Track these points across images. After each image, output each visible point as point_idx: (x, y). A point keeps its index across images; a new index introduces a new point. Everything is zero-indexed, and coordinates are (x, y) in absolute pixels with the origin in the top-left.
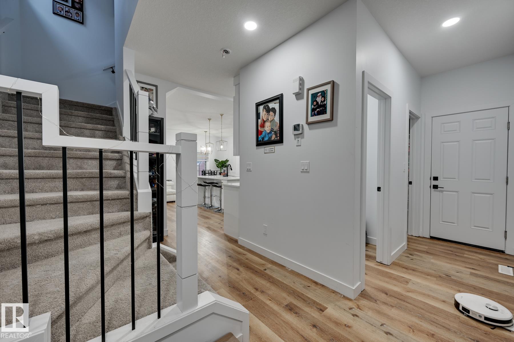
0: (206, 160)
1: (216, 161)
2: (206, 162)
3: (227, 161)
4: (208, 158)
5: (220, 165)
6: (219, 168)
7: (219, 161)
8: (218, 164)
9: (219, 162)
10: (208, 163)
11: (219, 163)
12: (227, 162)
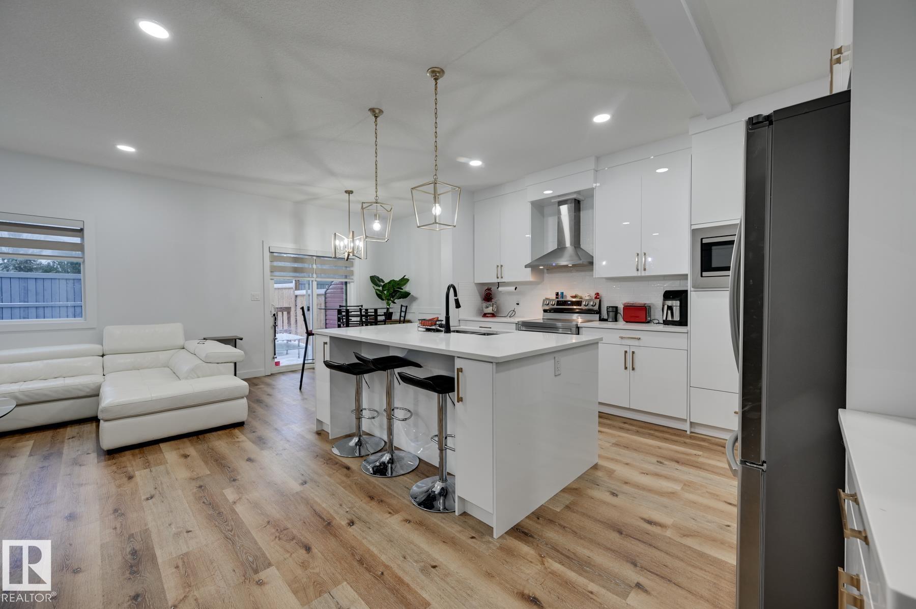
0: (346, 277)
1: (375, 280)
2: (346, 283)
3: (404, 281)
4: (352, 273)
5: (385, 292)
6: (382, 300)
7: (383, 282)
8: (381, 288)
9: (382, 284)
10: (352, 288)
11: (383, 287)
12: (405, 284)
